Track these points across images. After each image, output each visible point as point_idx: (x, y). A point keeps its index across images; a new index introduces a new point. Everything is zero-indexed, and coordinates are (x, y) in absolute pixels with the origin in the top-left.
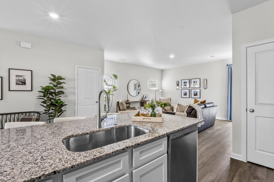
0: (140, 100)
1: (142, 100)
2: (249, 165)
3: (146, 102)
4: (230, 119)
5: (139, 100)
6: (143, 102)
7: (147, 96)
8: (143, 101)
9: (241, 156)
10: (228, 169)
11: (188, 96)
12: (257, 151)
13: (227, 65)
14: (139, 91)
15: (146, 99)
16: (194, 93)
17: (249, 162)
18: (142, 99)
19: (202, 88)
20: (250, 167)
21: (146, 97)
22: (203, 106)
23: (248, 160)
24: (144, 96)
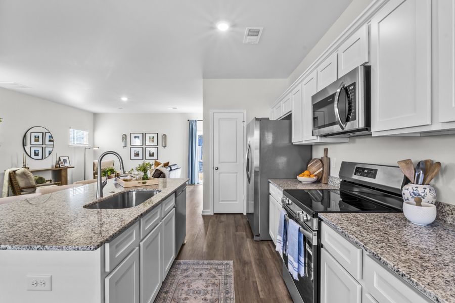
0: (52, 166)
1: (56, 167)
2: (215, 215)
3: (66, 169)
4: (191, 183)
5: (50, 167)
6: (60, 171)
7: (67, 158)
8: (60, 169)
9: (210, 210)
10: (203, 223)
11: (140, 157)
12: (221, 202)
13: (188, 121)
14: (51, 149)
15: (67, 165)
16: (150, 153)
17: (215, 214)
18: (58, 163)
19: (160, 147)
20: (216, 217)
21: (65, 161)
22: (169, 169)
23: (215, 212)
24: (62, 159)
